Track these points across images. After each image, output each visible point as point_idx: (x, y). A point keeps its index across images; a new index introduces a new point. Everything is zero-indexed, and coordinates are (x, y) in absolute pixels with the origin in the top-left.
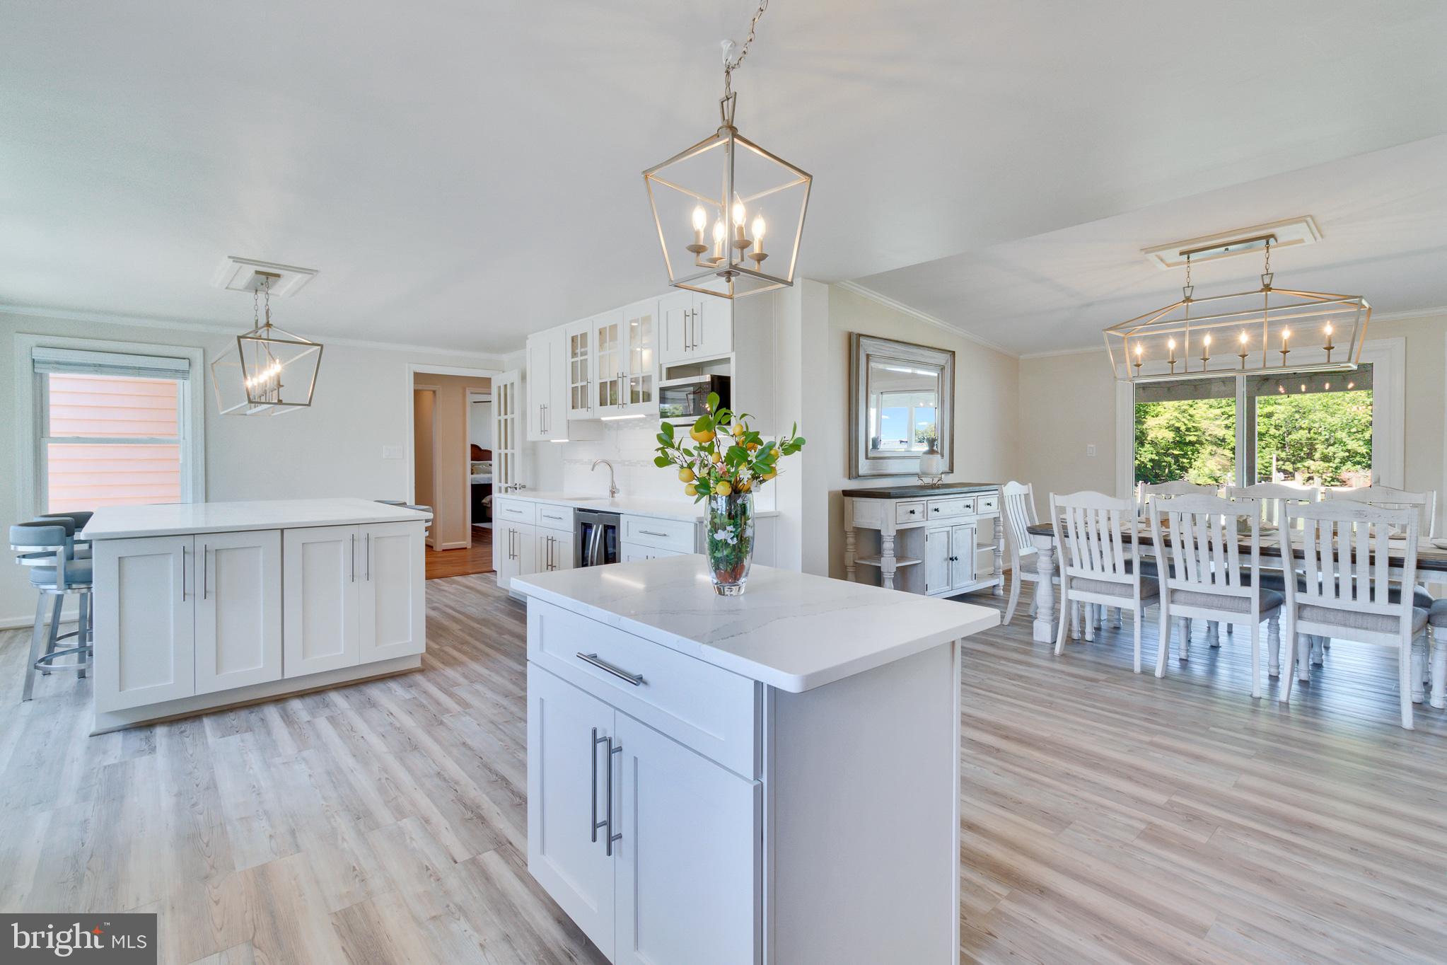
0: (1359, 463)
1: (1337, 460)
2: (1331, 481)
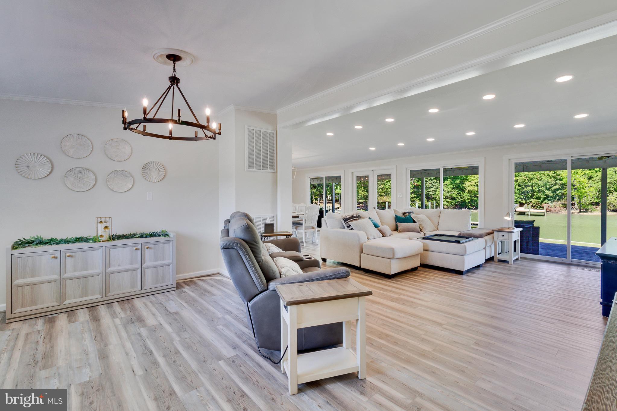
0: (550, 200)
1: (542, 199)
2: (539, 207)
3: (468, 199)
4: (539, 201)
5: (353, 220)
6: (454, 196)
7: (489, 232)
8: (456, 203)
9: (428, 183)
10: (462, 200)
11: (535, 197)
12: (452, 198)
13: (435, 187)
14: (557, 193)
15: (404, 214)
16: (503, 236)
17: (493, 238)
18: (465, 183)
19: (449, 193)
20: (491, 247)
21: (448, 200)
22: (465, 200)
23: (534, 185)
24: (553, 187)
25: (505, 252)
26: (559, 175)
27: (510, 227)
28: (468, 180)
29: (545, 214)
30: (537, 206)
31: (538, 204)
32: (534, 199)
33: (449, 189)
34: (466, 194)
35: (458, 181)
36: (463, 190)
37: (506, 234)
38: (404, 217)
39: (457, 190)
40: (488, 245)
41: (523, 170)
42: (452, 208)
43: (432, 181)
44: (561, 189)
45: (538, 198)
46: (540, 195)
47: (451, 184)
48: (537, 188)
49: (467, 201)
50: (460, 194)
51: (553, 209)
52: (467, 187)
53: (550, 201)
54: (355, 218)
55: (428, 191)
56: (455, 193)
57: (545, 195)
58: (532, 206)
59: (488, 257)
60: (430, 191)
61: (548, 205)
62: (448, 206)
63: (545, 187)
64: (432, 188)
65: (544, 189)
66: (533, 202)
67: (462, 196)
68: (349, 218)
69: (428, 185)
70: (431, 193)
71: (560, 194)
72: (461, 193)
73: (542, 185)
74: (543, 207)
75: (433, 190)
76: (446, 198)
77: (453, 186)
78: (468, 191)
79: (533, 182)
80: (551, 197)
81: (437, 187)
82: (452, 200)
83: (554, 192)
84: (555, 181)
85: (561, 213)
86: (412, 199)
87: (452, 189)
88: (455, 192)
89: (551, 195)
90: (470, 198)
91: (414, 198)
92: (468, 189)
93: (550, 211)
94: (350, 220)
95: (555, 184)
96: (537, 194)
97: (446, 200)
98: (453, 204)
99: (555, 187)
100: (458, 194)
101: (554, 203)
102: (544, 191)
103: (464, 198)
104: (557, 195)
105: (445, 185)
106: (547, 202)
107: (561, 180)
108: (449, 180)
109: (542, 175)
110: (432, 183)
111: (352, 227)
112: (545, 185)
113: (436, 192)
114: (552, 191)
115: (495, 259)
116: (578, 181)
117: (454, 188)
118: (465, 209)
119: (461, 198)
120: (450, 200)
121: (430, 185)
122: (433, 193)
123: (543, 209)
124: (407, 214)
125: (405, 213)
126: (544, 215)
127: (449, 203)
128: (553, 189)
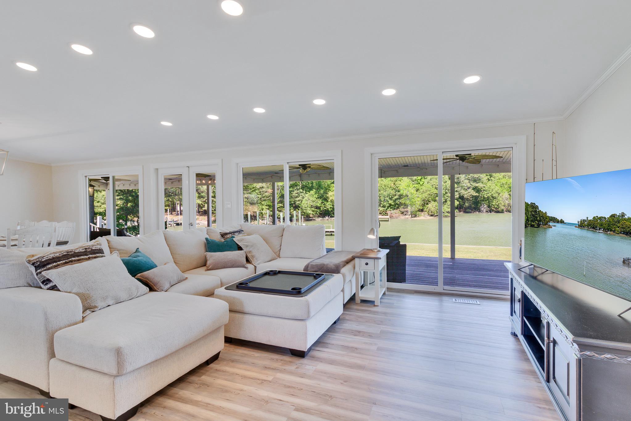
3: (331, 208)
4: (385, 208)
5: (66, 263)
6: (319, 205)
7: (348, 260)
8: (320, 211)
9: (295, 193)
10: (325, 208)
11: (382, 205)
12: (317, 208)
13: (301, 196)
14: (397, 202)
15: (223, 235)
16: (367, 264)
17: (354, 268)
18: (328, 193)
19: (314, 203)
20: (351, 282)
21: (313, 209)
22: (328, 208)
23: (381, 195)
24: (394, 197)
25: (369, 283)
26: (397, 188)
27: (374, 249)
28: (330, 190)
29: (389, 219)
30: (383, 213)
31: (384, 211)
32: (381, 207)
33: (314, 199)
34: (329, 203)
35: (322, 191)
36: (326, 200)
37: (370, 262)
38: (223, 240)
39: (321, 200)
40: (347, 280)
41: (381, 176)
42: (316, 217)
43: (298, 191)
44: (399, 199)
45: (384, 207)
46: (385, 203)
47: (316, 194)
48: (383, 198)
49: (330, 210)
50: (323, 204)
51: (394, 215)
52: (330, 197)
53: (392, 209)
54: (73, 259)
55: (295, 201)
56: (319, 203)
57: (389, 204)
58: (380, 213)
59: (347, 299)
60: (296, 201)
61: (391, 212)
62: (313, 215)
63: (389, 197)
64: (298, 197)
65: (388, 199)
66: (380, 210)
67: (326, 205)
68: (53, 258)
69: (295, 195)
70: (298, 202)
71: (399, 203)
72: (325, 202)
73: (387, 195)
74: (387, 214)
75: (300, 199)
76: (311, 207)
77: (317, 196)
78: (331, 200)
79: (381, 193)
80: (393, 206)
81: (303, 197)
82: (317, 209)
83: (395, 201)
84: (395, 192)
85: (399, 218)
86: (279, 209)
87: (317, 198)
88: (320, 201)
89: (393, 204)
90: (332, 207)
91: (281, 207)
92: (331, 198)
93: (392, 217)
94: (55, 264)
95: (395, 195)
96: (383, 203)
97: (311, 209)
98: (318, 213)
99: (396, 197)
100: (322, 203)
101: (395, 211)
102: (388, 200)
103: (327, 207)
104: (397, 204)
105: (311, 195)
106: (390, 210)
107: (399, 192)
108: (314, 190)
109: (386, 187)
110: (298, 193)
111: (56, 281)
112: (389, 195)
113: (302, 201)
114: (393, 200)
115: (358, 300)
116: (410, 192)
117: (318, 198)
118: (328, 217)
119: (325, 207)
120: (315, 209)
121: (297, 195)
122: (299, 203)
123: (388, 215)
124: (228, 236)
125: (226, 234)
126: (388, 221)
127: (314, 212)
128: (394, 199)
